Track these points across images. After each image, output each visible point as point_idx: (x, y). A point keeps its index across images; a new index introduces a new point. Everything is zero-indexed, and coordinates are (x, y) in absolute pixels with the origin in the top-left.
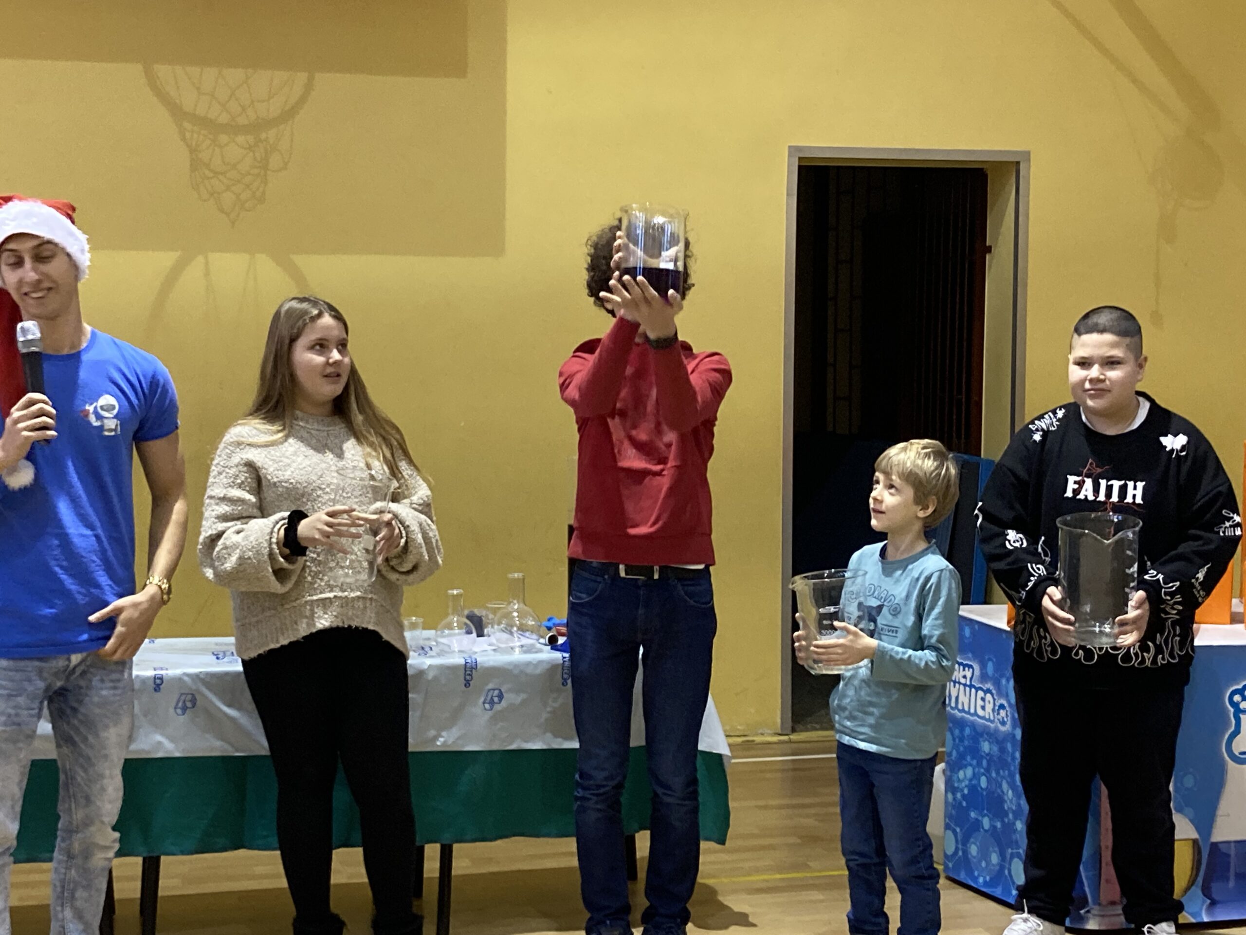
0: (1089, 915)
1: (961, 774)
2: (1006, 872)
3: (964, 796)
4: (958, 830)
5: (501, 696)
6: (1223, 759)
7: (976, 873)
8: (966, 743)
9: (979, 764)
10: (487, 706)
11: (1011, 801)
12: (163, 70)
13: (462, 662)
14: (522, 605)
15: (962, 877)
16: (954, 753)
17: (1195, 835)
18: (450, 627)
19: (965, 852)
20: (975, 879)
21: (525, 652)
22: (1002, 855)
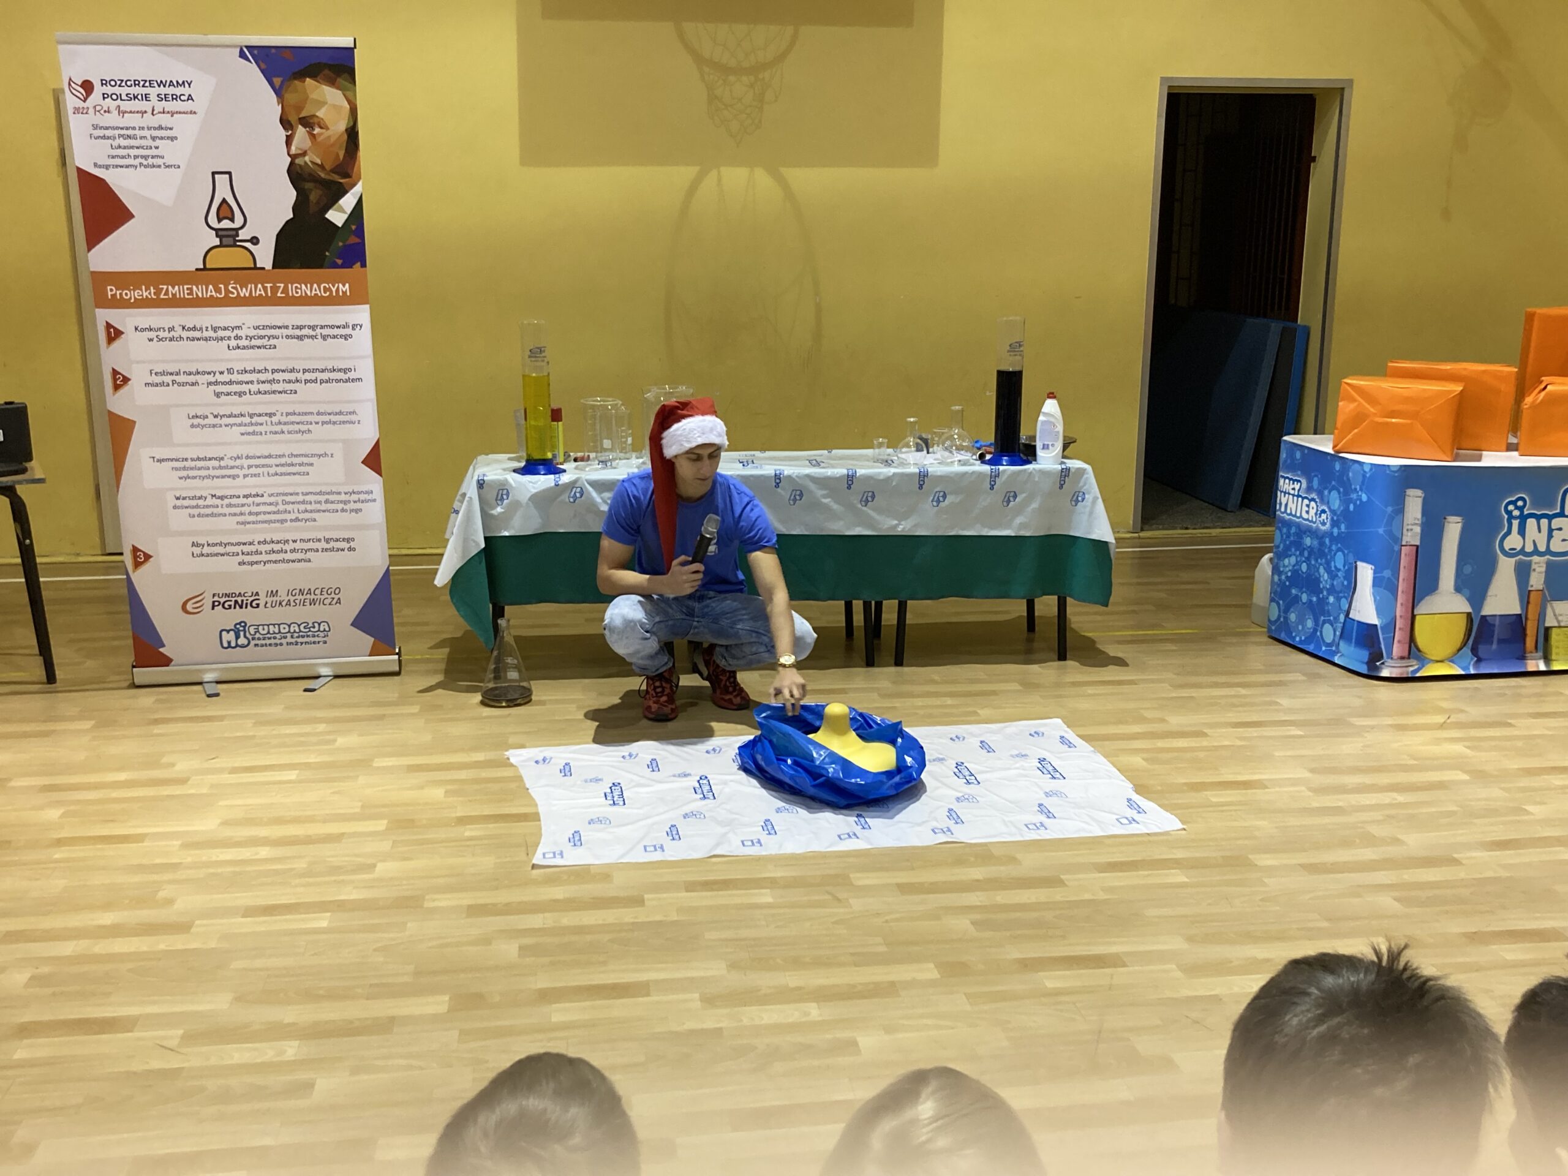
0: (1383, 666)
1: (1286, 561)
2: (1318, 633)
3: (1287, 577)
4: (1281, 602)
5: (945, 497)
6: (1496, 553)
7: (1294, 634)
8: (1292, 538)
9: (1302, 554)
10: (935, 504)
11: (1326, 581)
12: (689, 27)
13: (917, 471)
14: (961, 430)
15: (1283, 636)
16: (1282, 546)
17: (1469, 610)
18: (908, 446)
19: (1286, 619)
20: (1294, 638)
21: (962, 465)
22: (1316, 621)
